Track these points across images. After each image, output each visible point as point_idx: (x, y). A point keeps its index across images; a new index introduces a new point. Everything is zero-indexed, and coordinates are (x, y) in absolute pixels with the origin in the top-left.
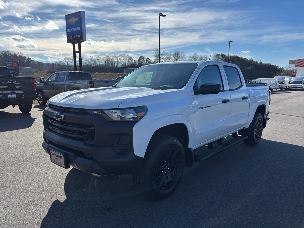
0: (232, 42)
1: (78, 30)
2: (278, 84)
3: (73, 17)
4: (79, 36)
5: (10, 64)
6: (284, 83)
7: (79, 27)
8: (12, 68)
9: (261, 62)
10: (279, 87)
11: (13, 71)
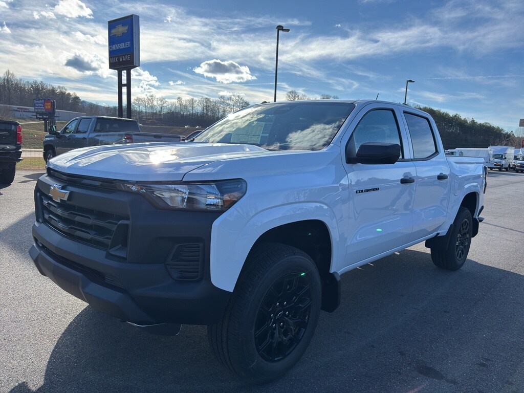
0: (411, 81)
1: (126, 47)
2: (492, 159)
3: (120, 25)
4: (127, 58)
5: (41, 105)
6: (505, 158)
7: (129, 43)
8: (44, 111)
9: (474, 121)
10: (495, 165)
11: (45, 117)
